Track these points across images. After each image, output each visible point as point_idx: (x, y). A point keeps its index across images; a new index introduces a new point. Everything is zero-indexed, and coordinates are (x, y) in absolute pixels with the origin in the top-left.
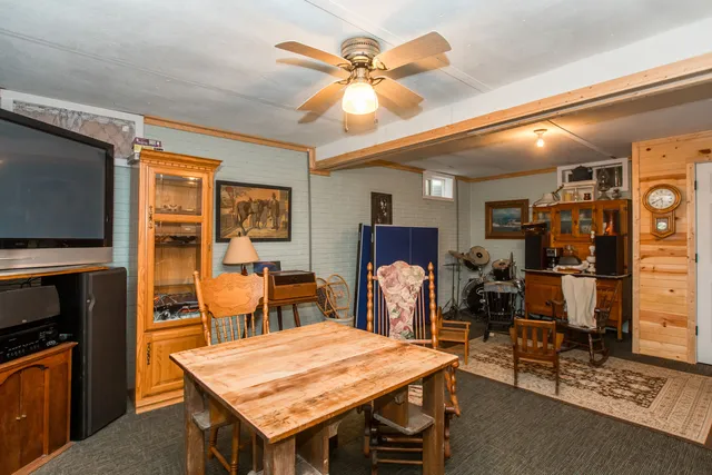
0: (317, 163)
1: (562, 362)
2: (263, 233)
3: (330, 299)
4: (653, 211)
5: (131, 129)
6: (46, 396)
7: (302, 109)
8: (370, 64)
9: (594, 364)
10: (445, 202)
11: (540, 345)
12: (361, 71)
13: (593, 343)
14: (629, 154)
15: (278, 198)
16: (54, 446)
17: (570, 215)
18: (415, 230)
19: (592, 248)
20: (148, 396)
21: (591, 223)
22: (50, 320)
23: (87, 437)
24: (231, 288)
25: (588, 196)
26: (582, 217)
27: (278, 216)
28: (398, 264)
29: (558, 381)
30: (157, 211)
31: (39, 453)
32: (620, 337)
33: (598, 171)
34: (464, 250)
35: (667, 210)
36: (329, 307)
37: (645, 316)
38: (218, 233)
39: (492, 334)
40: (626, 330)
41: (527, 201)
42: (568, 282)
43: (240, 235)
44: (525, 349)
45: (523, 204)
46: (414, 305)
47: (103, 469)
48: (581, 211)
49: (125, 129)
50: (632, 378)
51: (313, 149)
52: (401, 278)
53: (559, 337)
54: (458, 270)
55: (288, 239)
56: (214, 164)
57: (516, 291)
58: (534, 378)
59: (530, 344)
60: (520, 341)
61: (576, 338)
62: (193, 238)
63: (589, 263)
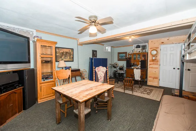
0: (80, 43)
1: (134, 87)
2: (67, 60)
3: (83, 75)
4: (152, 55)
5: (33, 33)
6: (17, 100)
7: (79, 31)
8: (96, 22)
9: (140, 87)
10: (109, 52)
11: (129, 84)
12: (93, 23)
13: (140, 83)
14: (148, 43)
15: (70, 51)
16: (19, 112)
17: (135, 56)
18: (102, 59)
19: (140, 63)
20: (41, 99)
21: (140, 57)
22: (17, 81)
23: (27, 109)
24: (62, 73)
25: (139, 52)
26: (138, 56)
27: (70, 55)
28: (100, 67)
29: (133, 91)
30: (42, 54)
31: (16, 113)
32: (145, 82)
33: (142, 46)
34: (113, 63)
35: (155, 55)
36: (83, 77)
37: (150, 77)
38: (56, 60)
39: (119, 82)
40: (146, 80)
41: (127, 52)
42: (135, 70)
43: (61, 60)
44: (126, 84)
45: (126, 53)
46: (104, 76)
47: (33, 116)
48: (138, 55)
49: (31, 33)
50: (147, 90)
51: (79, 39)
52: (101, 70)
53: (133, 82)
54: (112, 68)
55: (73, 61)
56: (56, 43)
57: (124, 72)
58: (128, 91)
59: (127, 84)
60: (125, 83)
61: (136, 82)
62: (51, 61)
63: (139, 66)
